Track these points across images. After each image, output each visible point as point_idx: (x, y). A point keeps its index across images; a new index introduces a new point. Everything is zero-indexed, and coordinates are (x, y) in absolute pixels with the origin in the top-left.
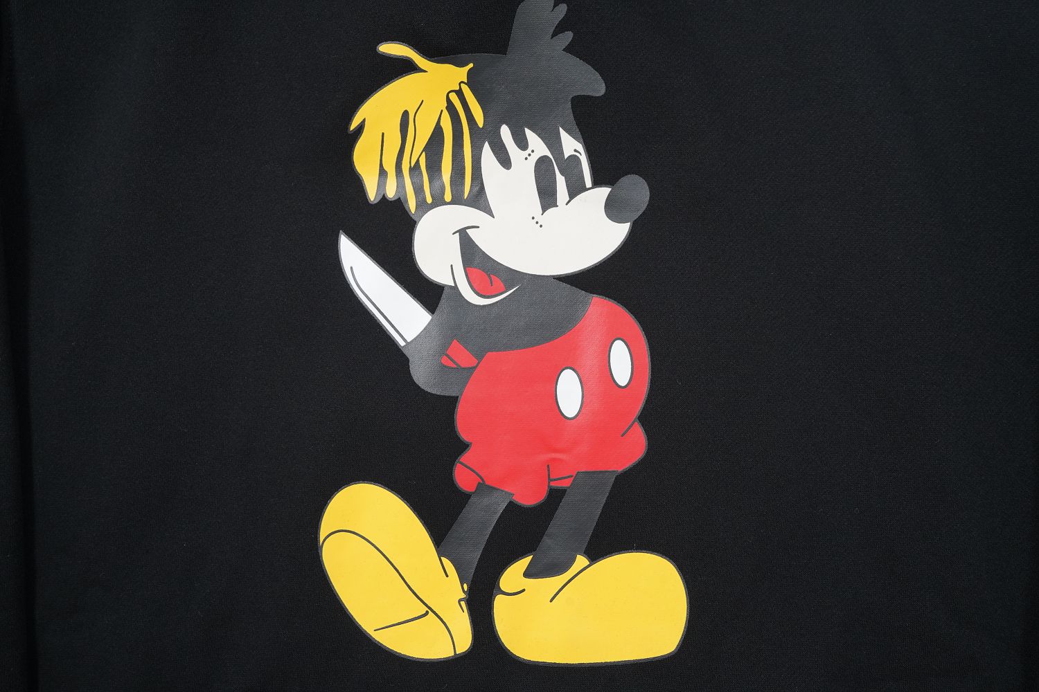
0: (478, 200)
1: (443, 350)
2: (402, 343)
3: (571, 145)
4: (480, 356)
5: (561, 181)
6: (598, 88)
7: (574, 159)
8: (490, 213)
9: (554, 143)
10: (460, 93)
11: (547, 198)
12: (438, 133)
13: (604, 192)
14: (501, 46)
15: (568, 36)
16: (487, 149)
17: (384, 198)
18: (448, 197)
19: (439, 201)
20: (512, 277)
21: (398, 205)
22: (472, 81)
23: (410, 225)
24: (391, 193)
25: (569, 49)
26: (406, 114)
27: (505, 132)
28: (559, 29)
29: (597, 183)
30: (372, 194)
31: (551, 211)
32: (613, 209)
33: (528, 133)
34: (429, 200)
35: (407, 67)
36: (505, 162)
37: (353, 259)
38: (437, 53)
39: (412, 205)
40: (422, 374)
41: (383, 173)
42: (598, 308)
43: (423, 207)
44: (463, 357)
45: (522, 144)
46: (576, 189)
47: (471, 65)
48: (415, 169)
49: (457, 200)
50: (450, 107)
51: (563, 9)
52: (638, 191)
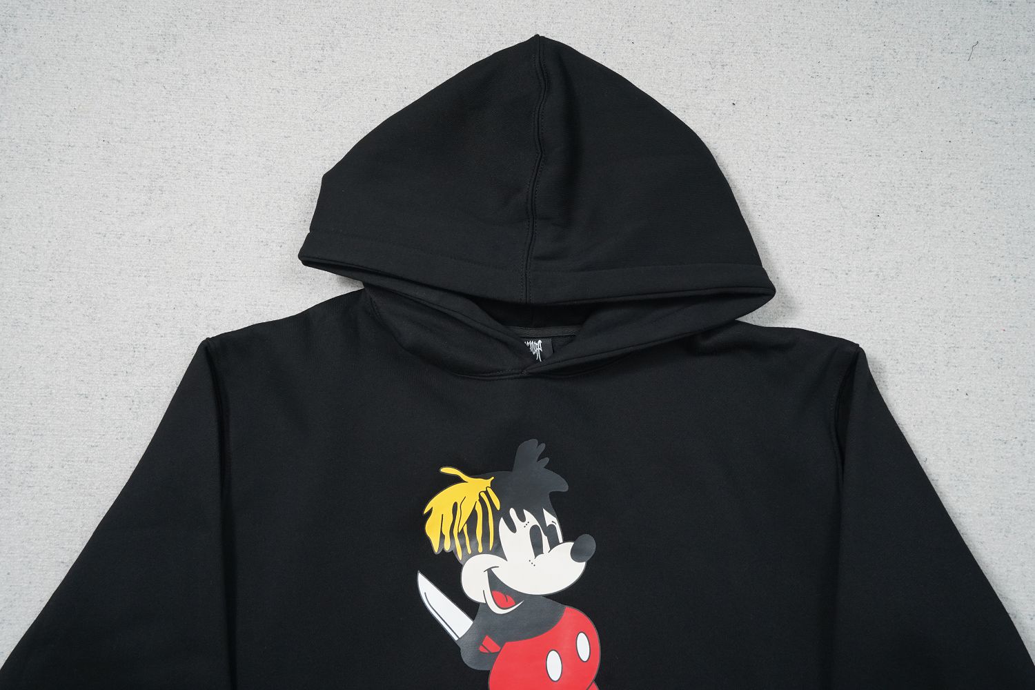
0: (498, 550)
1: (479, 642)
2: (456, 639)
3: (550, 519)
4: (501, 644)
5: (545, 539)
6: (564, 487)
7: (552, 527)
8: (505, 558)
10: (486, 493)
11: (538, 549)
12: (474, 514)
13: (571, 544)
14: (509, 467)
15: (547, 460)
16: (502, 522)
17: (443, 550)
18: (480, 549)
19: (475, 553)
20: (518, 596)
21: (452, 554)
22: (493, 486)
23: (458, 567)
24: (447, 548)
25: (547, 467)
26: (455, 504)
27: (512, 512)
28: (541, 457)
29: (565, 540)
30: (436, 549)
31: (540, 556)
32: (576, 554)
33: (526, 513)
34: (470, 552)
36: (513, 528)
37: (426, 587)
38: (473, 473)
39: (460, 556)
40: (467, 657)
41: (442, 536)
42: (570, 614)
44: (491, 645)
45: (522, 518)
46: (554, 543)
47: (493, 478)
48: (461, 534)
49: (486, 551)
50: (481, 500)
51: (543, 446)
52: (590, 544)
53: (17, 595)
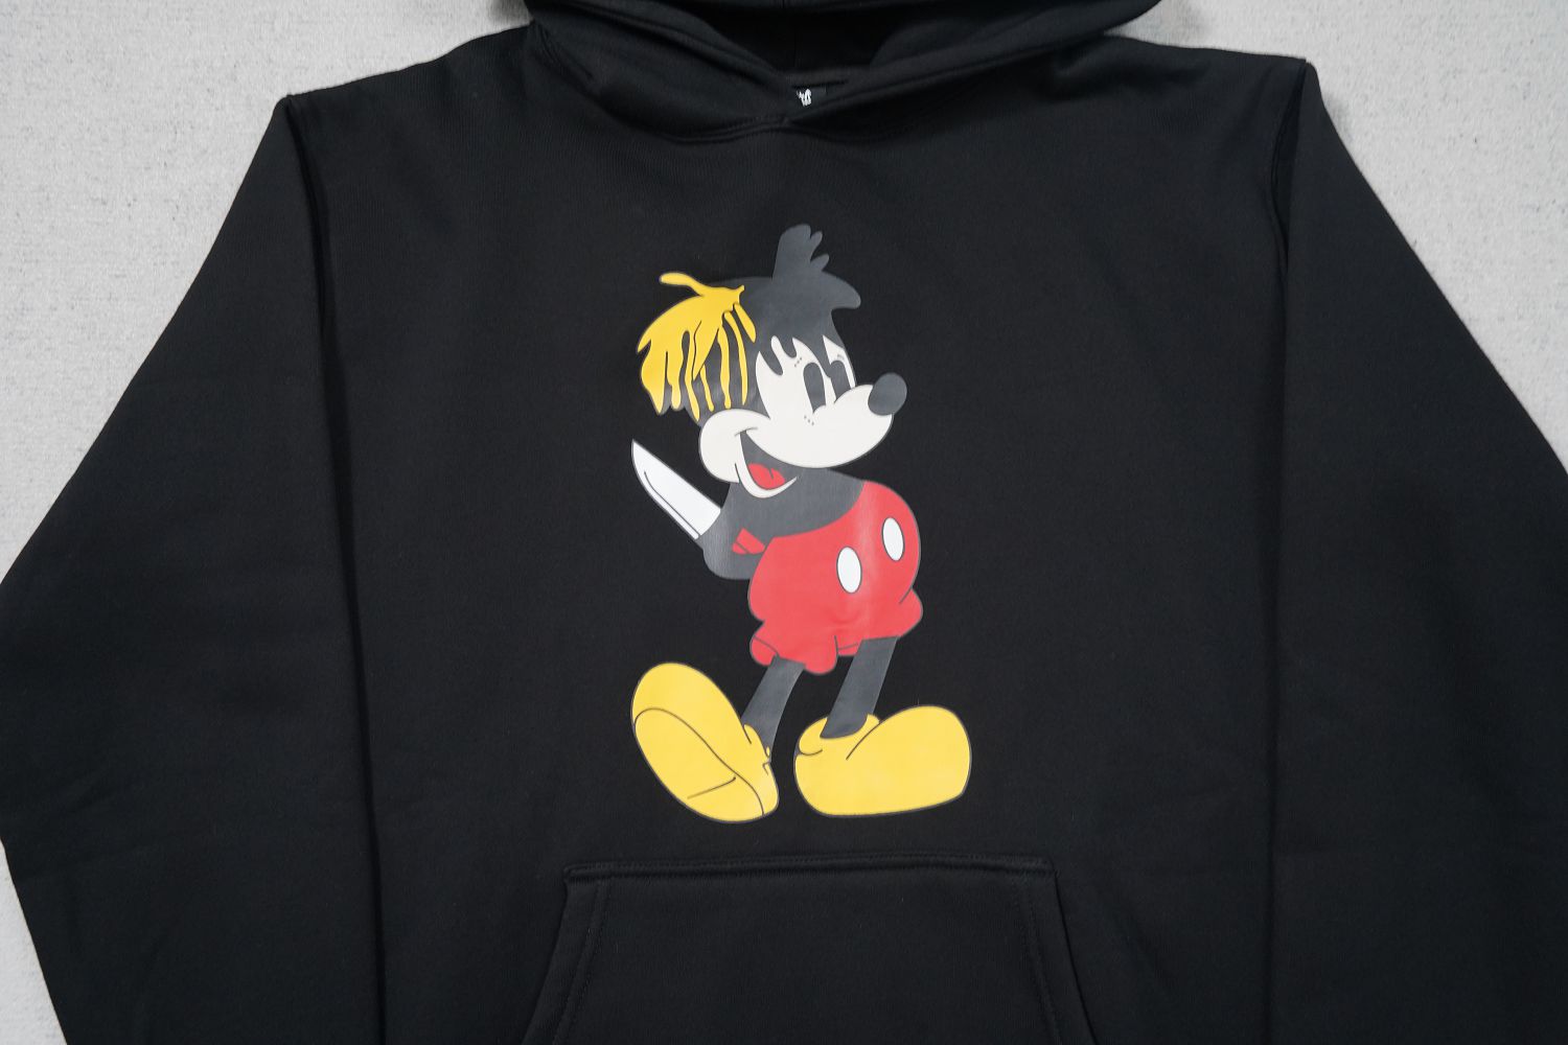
0: (755, 404)
1: (734, 536)
2: (695, 536)
3: (835, 352)
4: (767, 544)
5: (827, 383)
6: (855, 301)
7: (838, 364)
8: (766, 415)
9: (819, 351)
10: (734, 313)
11: (817, 398)
12: (715, 349)
13: (867, 389)
14: (767, 270)
15: (825, 259)
16: (760, 359)
17: (670, 408)
18: (728, 403)
19: (719, 407)
20: (790, 470)
21: (684, 413)
22: (744, 301)
23: (694, 431)
24: (676, 404)
25: (827, 269)
26: (686, 334)
27: (775, 343)
28: (817, 253)
29: (860, 382)
30: (659, 407)
31: (820, 410)
32: (876, 405)
33: (796, 343)
34: (711, 407)
35: (686, 293)
36: (777, 368)
37: (646, 465)
38: (712, 279)
39: (696, 413)
40: (716, 561)
41: (668, 387)
42: (869, 493)
43: (706, 414)
44: (748, 542)
45: (791, 352)
46: (841, 389)
47: (742, 288)
48: (697, 381)
49: (736, 405)
50: (726, 325)
51: (819, 236)
52: (896, 387)
53: (12, 500)
